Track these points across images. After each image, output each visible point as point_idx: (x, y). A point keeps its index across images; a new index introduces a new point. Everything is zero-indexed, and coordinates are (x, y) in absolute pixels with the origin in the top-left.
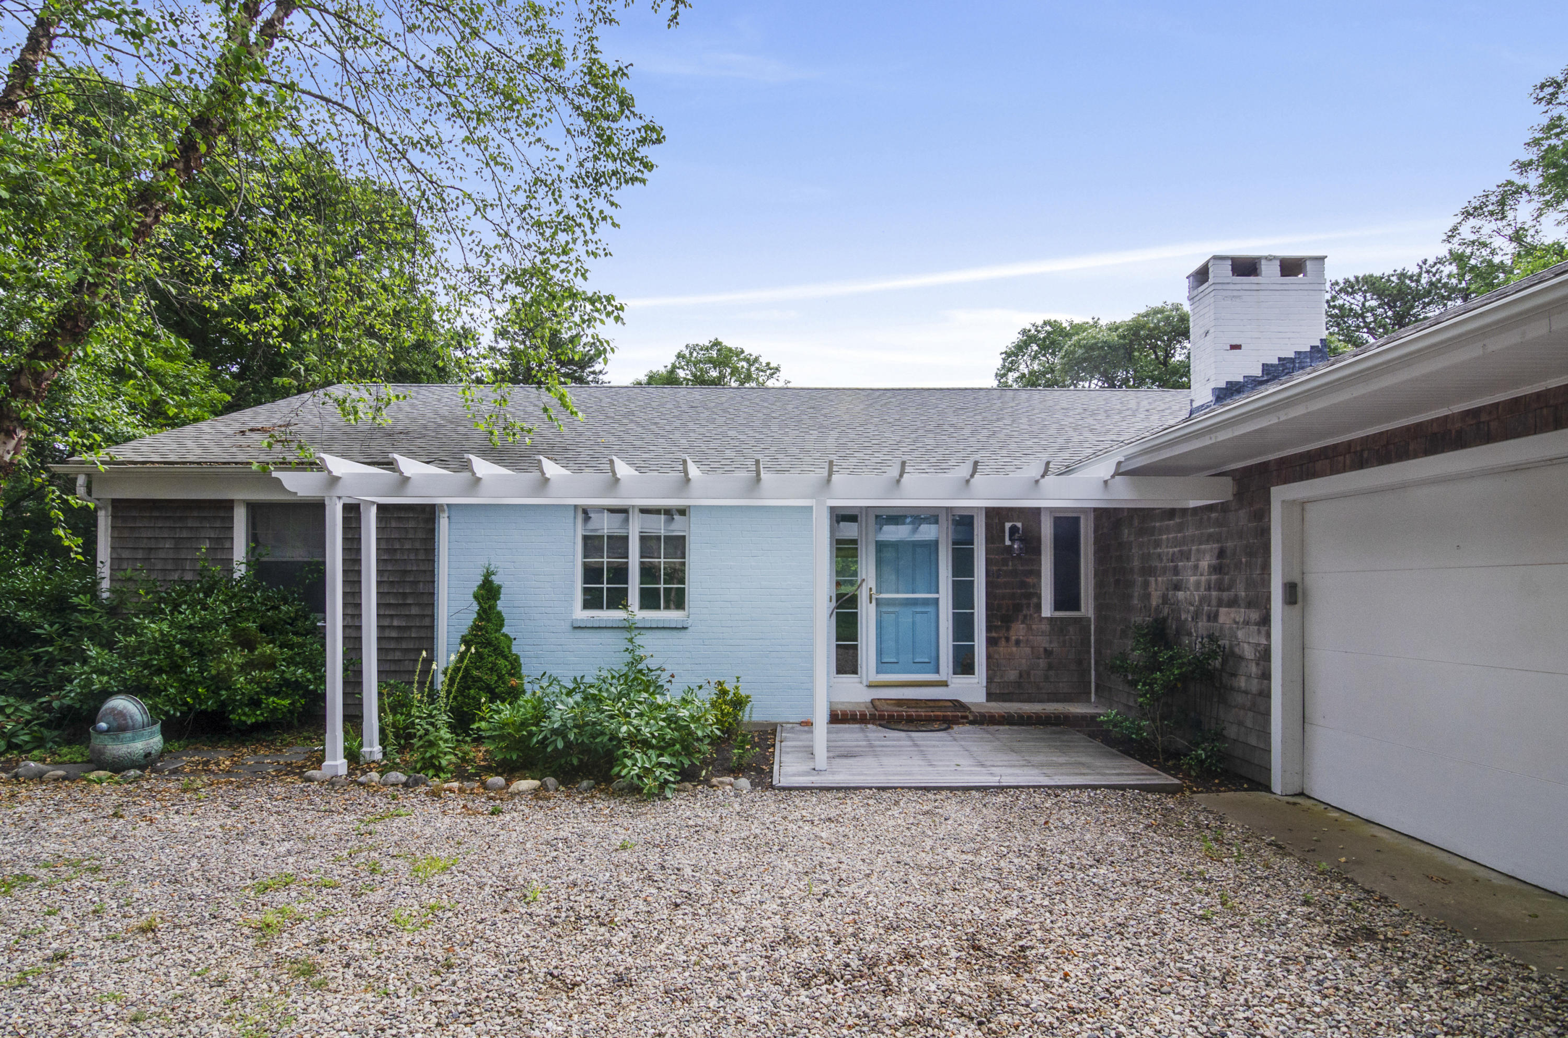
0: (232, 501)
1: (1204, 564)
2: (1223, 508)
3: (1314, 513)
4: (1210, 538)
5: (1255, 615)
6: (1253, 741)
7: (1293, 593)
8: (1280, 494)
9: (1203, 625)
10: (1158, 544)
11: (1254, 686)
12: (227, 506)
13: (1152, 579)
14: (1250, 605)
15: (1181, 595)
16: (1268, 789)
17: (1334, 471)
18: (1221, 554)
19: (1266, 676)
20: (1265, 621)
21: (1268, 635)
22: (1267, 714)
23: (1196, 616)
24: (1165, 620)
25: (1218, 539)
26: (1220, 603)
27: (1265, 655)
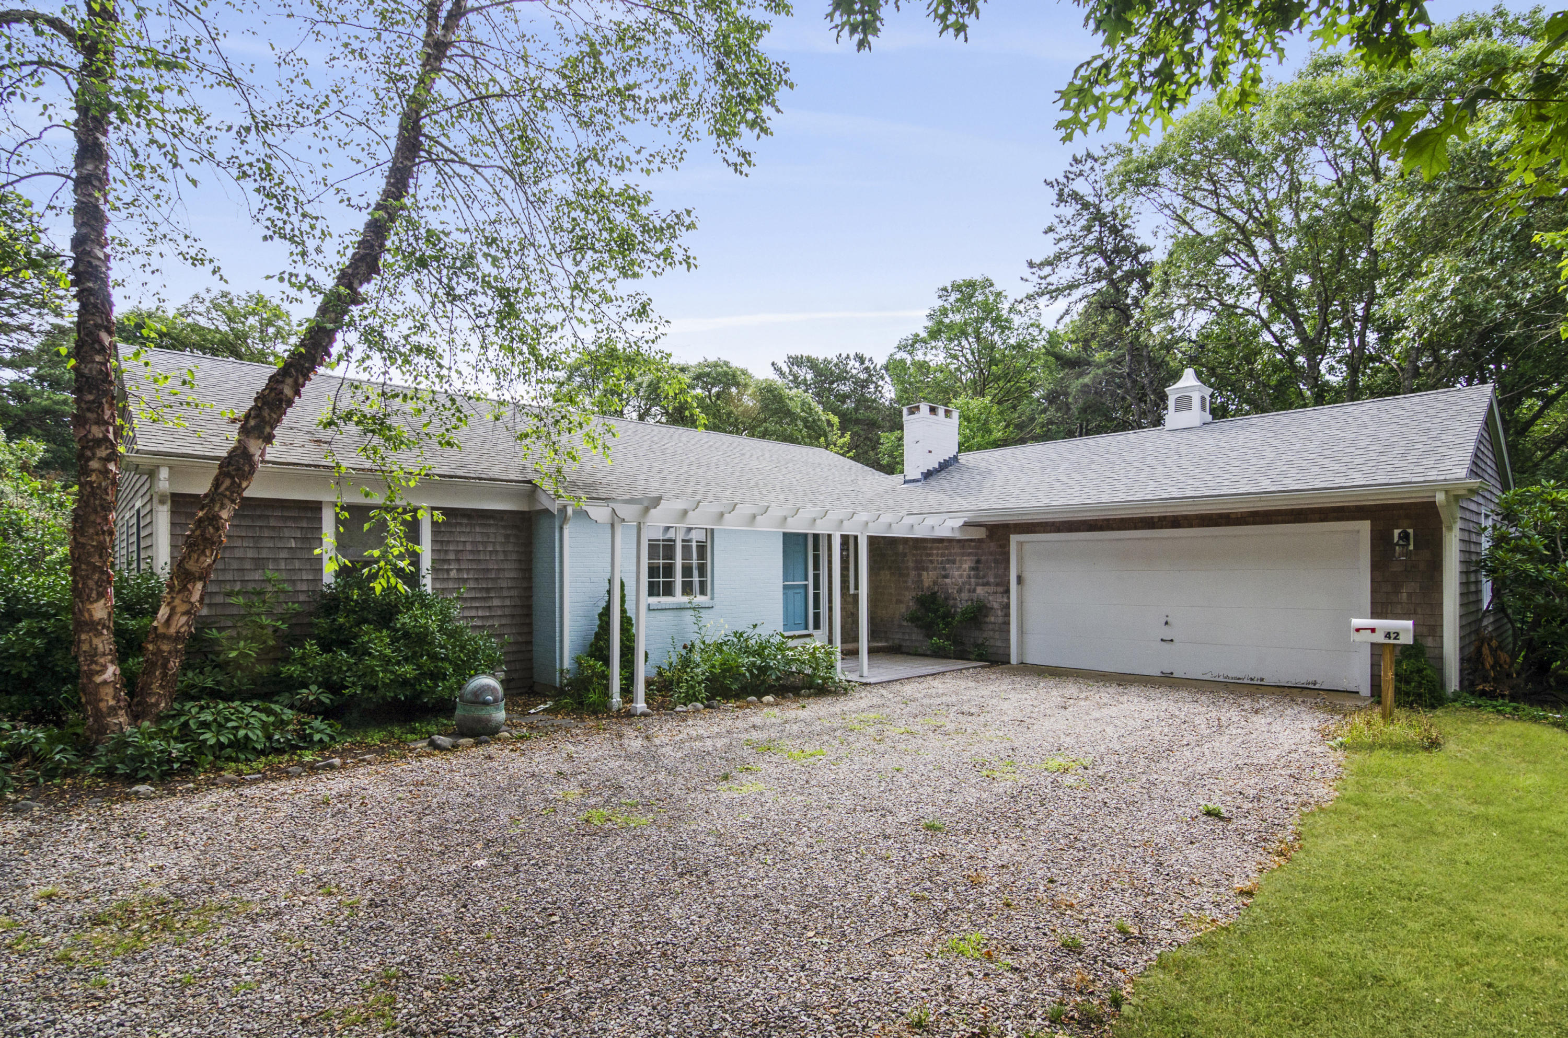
0: (321, 502)
1: (966, 566)
2: (980, 541)
3: (1026, 547)
4: (969, 554)
5: (1000, 589)
6: (999, 644)
7: (1020, 580)
8: (1014, 539)
9: (965, 595)
10: (930, 555)
11: (1000, 620)
12: (315, 508)
13: (925, 573)
14: (997, 585)
15: (948, 581)
16: (1009, 663)
17: (1045, 532)
18: (978, 562)
19: (1008, 615)
20: (1007, 591)
21: (1009, 598)
22: (1008, 631)
23: (960, 591)
24: (936, 593)
25: (976, 555)
26: (977, 584)
27: (1007, 606)
